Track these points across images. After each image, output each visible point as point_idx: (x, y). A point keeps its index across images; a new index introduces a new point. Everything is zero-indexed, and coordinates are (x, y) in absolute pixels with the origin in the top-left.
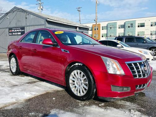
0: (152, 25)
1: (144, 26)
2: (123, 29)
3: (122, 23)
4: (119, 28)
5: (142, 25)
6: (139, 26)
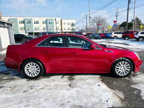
0: (43, 23)
1: (38, 23)
2: (23, 24)
3: (22, 19)
4: (20, 23)
5: (37, 23)
6: (35, 23)
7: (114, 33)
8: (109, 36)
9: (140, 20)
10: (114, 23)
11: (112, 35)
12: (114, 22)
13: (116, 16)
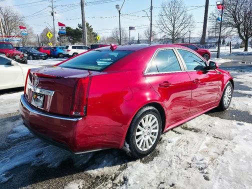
7: (73, 48)
8: (61, 54)
9: (91, 26)
10: (60, 27)
11: (69, 51)
12: (59, 25)
13: (52, 14)
